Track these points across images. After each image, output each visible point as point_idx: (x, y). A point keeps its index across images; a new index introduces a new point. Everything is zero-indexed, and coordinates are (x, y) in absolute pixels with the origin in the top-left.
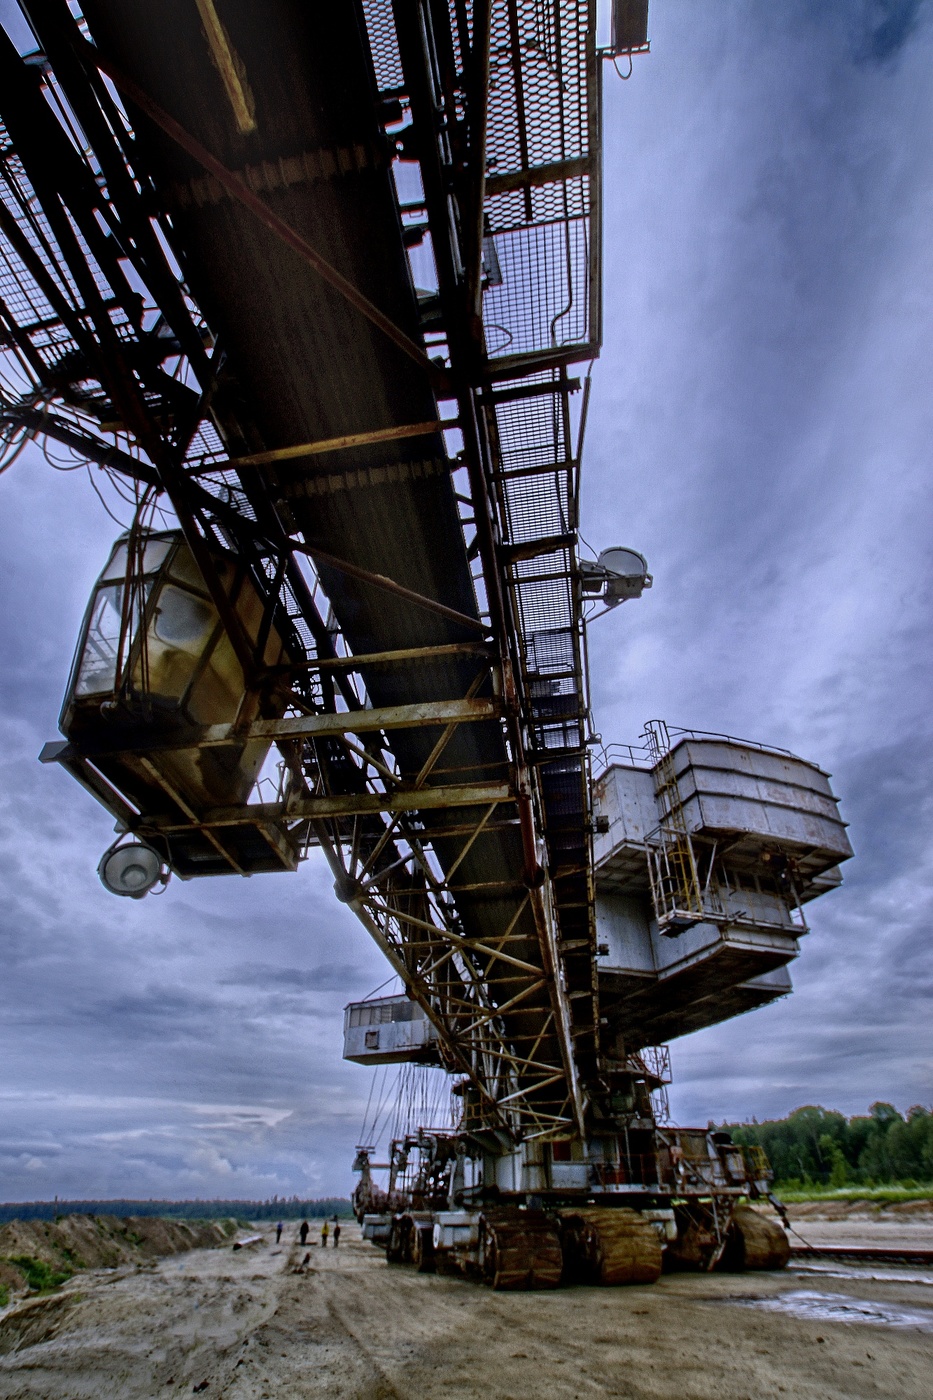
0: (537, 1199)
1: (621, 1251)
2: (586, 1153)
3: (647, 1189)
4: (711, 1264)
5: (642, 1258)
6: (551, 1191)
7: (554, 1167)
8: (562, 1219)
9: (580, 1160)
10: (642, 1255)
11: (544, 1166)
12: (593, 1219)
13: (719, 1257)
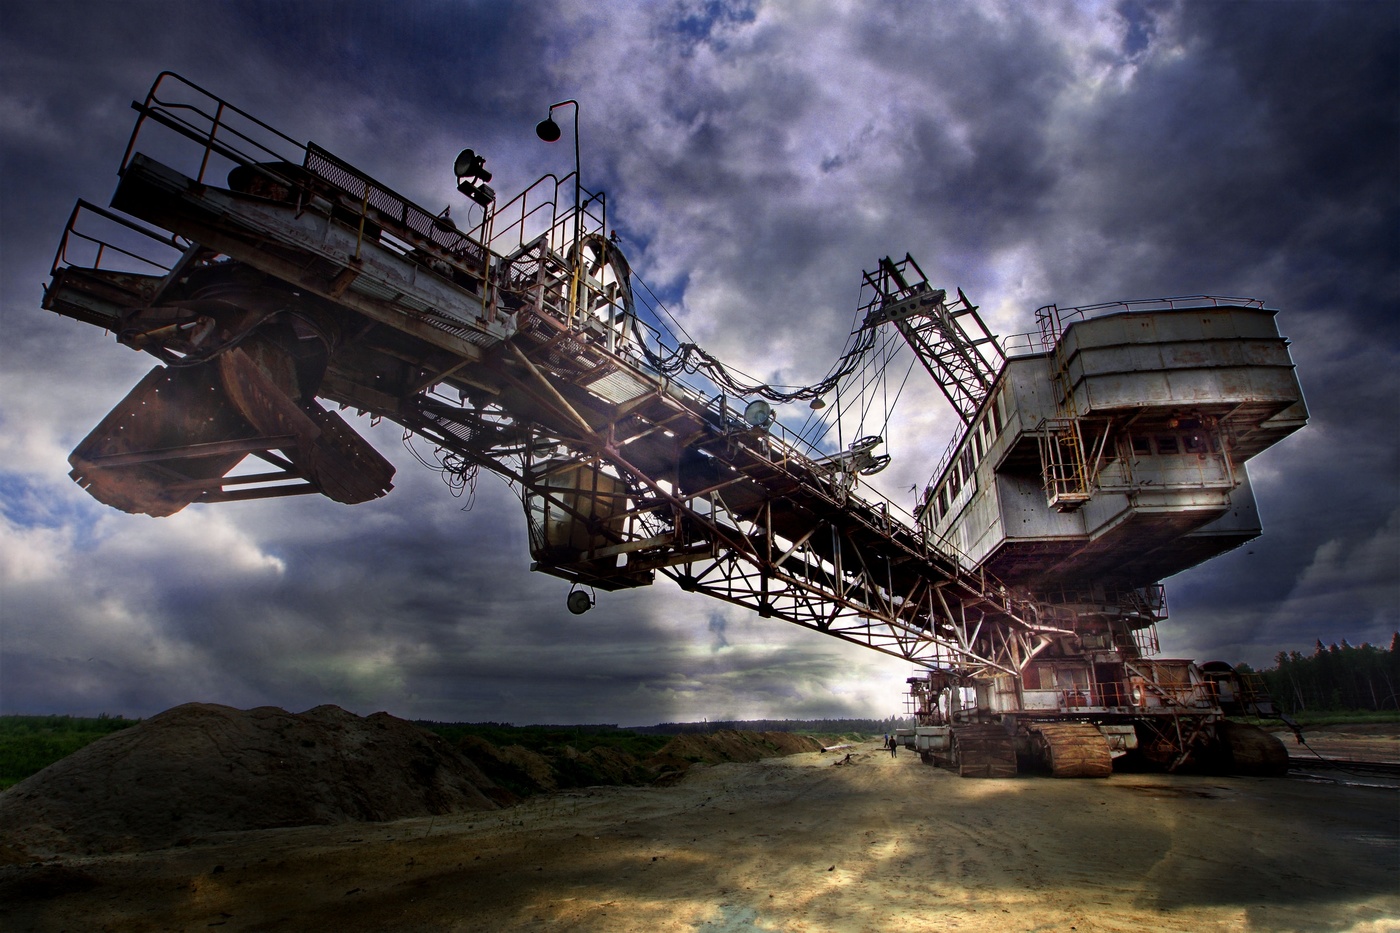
0: (1009, 718)
1: (1070, 755)
2: (1056, 683)
3: (1107, 711)
4: (1173, 767)
5: (1089, 760)
6: (1023, 712)
7: (1024, 694)
8: (1031, 732)
9: (1050, 688)
10: (1091, 757)
11: (1017, 693)
12: (1050, 732)
13: (1181, 762)
